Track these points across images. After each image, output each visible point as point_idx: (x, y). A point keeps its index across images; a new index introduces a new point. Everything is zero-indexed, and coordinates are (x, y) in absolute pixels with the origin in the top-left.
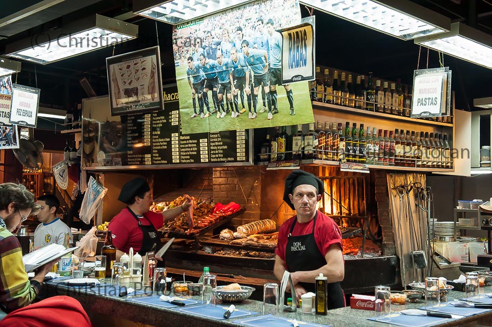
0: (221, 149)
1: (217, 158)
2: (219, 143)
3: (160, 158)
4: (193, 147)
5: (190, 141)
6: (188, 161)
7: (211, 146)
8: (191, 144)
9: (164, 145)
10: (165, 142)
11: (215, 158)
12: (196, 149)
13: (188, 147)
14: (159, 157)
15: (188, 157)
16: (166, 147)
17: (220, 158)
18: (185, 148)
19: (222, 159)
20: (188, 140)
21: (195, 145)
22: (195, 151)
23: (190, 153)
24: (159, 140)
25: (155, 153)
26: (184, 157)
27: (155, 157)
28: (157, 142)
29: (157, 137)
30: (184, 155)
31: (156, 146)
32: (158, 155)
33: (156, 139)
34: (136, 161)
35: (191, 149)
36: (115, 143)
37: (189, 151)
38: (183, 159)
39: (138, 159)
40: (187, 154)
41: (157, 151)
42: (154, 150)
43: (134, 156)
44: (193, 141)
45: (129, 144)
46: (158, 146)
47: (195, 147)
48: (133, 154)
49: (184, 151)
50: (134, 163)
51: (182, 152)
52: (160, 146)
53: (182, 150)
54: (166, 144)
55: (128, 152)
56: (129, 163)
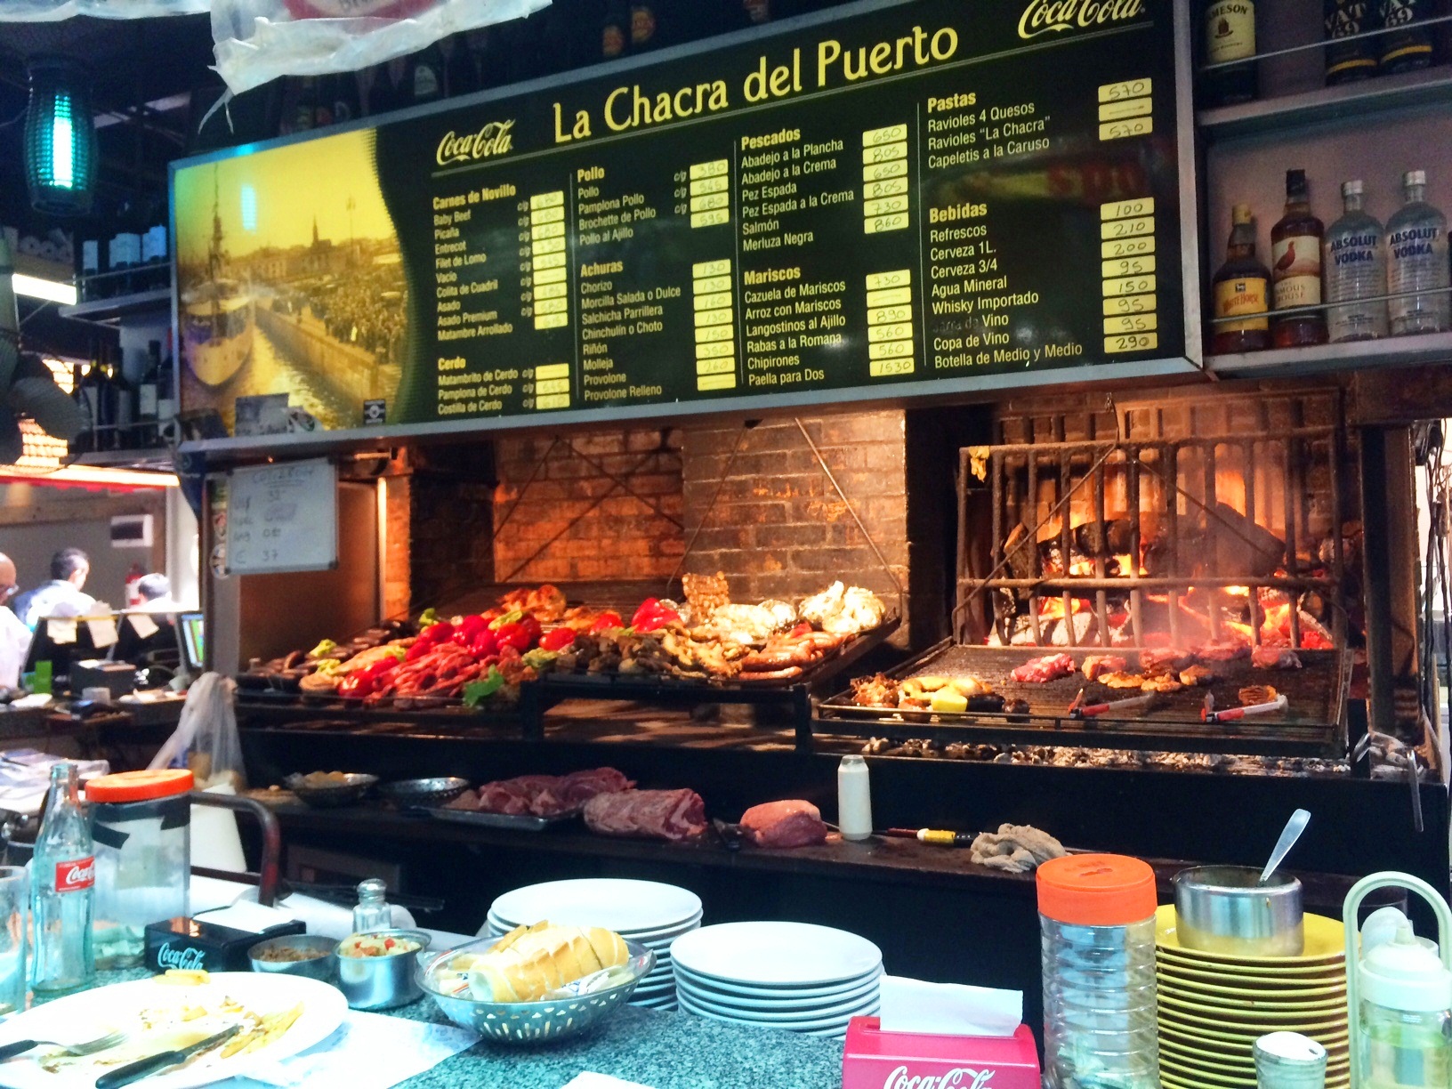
0: (1000, 311)
1: (973, 352)
2: (988, 285)
3: (623, 378)
4: (818, 315)
5: (806, 290)
6: (787, 378)
7: (937, 299)
8: (809, 299)
9: (649, 320)
10: (654, 303)
11: (956, 353)
12: (839, 321)
13: (794, 317)
14: (613, 371)
15: (794, 360)
16: (657, 326)
17: (989, 349)
18: (774, 320)
19: (1000, 356)
20: (794, 283)
22: (835, 330)
23: (804, 340)
24: (616, 300)
25: (594, 357)
26: (765, 364)
27: (592, 373)
28: (607, 309)
29: (608, 285)
30: (765, 355)
31: (600, 326)
32: (609, 364)
33: (599, 295)
34: (483, 398)
35: (807, 324)
36: (368, 331)
37: (795, 335)
38: (760, 372)
39: (497, 391)
40: (783, 346)
41: (603, 348)
42: (590, 342)
43: (476, 377)
44: (825, 288)
45: (447, 328)
46: (612, 324)
47: (835, 312)
48: (467, 371)
49: (767, 334)
50: (472, 407)
51: (756, 339)
52: (626, 322)
53: (756, 331)
54: (661, 312)
55: (442, 364)
56: (441, 409)
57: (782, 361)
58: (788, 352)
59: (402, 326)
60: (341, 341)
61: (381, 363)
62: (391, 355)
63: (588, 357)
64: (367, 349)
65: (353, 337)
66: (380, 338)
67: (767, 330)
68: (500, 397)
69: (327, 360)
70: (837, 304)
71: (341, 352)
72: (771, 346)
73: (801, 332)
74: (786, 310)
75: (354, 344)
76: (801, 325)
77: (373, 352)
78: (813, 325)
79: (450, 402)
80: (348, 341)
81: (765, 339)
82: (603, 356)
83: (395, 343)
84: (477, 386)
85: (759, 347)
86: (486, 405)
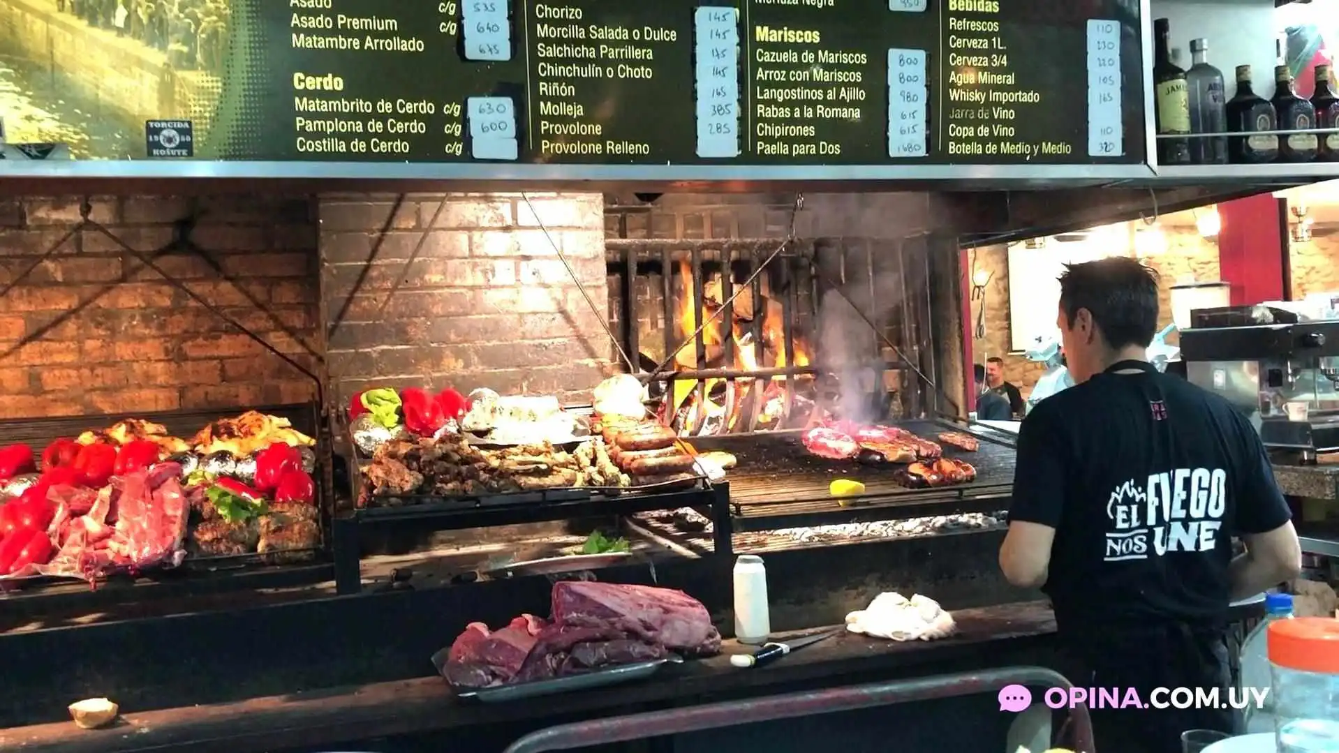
0: (1008, 106)
1: (983, 141)
2: (999, 79)
3: (598, 129)
4: (839, 85)
5: (825, 57)
6: (801, 150)
7: (954, 86)
8: (828, 67)
9: (635, 63)
10: (641, 44)
11: (968, 140)
12: (860, 94)
13: (811, 84)
14: (583, 120)
15: (809, 131)
16: (645, 72)
17: (998, 140)
18: (788, 85)
19: (1007, 148)
20: (813, 48)
21: (857, 77)
22: (854, 104)
23: (820, 110)
24: (588, 32)
25: (556, 100)
26: (778, 131)
27: (552, 119)
28: (575, 42)
29: (577, 13)
30: (778, 122)
31: (566, 61)
32: (579, 111)
33: (563, 22)
34: (376, 134)
35: (825, 94)
36: (151, 16)
37: (813, 104)
38: (770, 140)
39: (400, 127)
40: (797, 115)
41: (571, 90)
42: (550, 80)
43: (363, 106)
44: (845, 58)
45: (308, 32)
46: (583, 62)
47: (855, 84)
48: (348, 94)
49: (780, 99)
50: (359, 146)
51: (768, 103)
52: (602, 62)
53: (767, 95)
54: (650, 56)
55: (300, 81)
56: (302, 144)
57: (795, 131)
58: (803, 122)
59: (221, 17)
60: (93, 23)
61: (179, 67)
62: (199, 58)
63: (546, 98)
64: (150, 43)
65: (119, 22)
66: (176, 30)
67: (781, 95)
68: (404, 136)
69: (60, 49)
72: (784, 113)
73: (817, 102)
74: (803, 75)
75: (121, 31)
76: (819, 94)
77: (163, 48)
78: (831, 95)
79: (319, 135)
80: (108, 26)
81: (778, 105)
82: (568, 100)
83: (208, 41)
84: (365, 118)
85: (770, 113)
86: (383, 145)
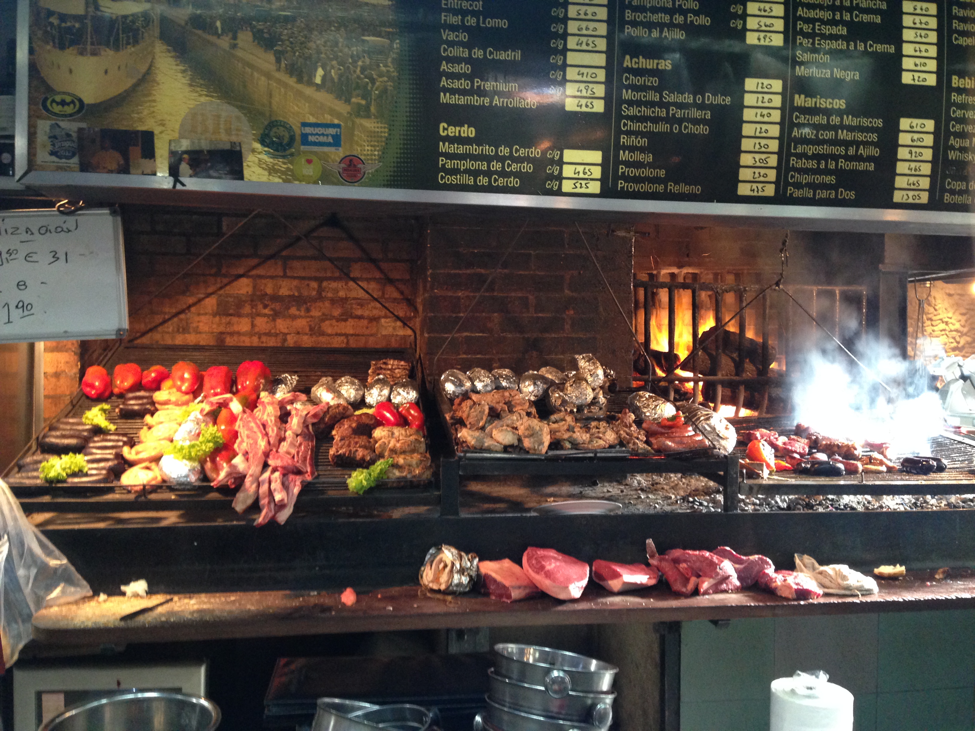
3: (662, 173)
4: (857, 144)
5: (849, 120)
6: (823, 194)
7: (952, 148)
8: (851, 129)
9: (696, 122)
10: (702, 107)
11: (961, 193)
12: (875, 152)
13: (836, 142)
14: (650, 165)
15: (830, 179)
16: (703, 130)
18: (818, 142)
20: (840, 113)
22: (870, 159)
23: (842, 163)
24: (661, 96)
25: (632, 149)
26: (805, 179)
27: (628, 164)
28: (651, 104)
29: (654, 81)
30: (806, 171)
31: (643, 119)
32: (650, 158)
33: (643, 88)
34: (496, 173)
35: (846, 150)
36: (341, 76)
37: (835, 158)
38: (798, 186)
39: (515, 167)
40: (823, 166)
41: (643, 142)
42: (629, 133)
43: (488, 150)
44: (866, 122)
45: (453, 92)
46: (656, 120)
47: (872, 143)
48: (477, 141)
49: (810, 153)
50: (483, 181)
51: (799, 156)
52: (670, 120)
53: (800, 149)
54: (708, 116)
55: (444, 129)
56: (442, 178)
57: (819, 179)
58: (827, 172)
59: (390, 78)
60: (300, 80)
61: (358, 115)
62: (373, 109)
63: (625, 148)
64: (339, 97)
65: (318, 80)
66: (358, 87)
67: (811, 150)
68: (516, 175)
69: (276, 99)
70: (874, 137)
71: (300, 94)
72: (812, 164)
73: (840, 156)
74: (829, 135)
75: (318, 87)
76: (841, 150)
77: (348, 101)
78: (851, 151)
79: (454, 172)
80: (310, 83)
81: (807, 158)
82: (642, 150)
83: (380, 96)
84: (488, 159)
85: (801, 164)
86: (501, 180)
